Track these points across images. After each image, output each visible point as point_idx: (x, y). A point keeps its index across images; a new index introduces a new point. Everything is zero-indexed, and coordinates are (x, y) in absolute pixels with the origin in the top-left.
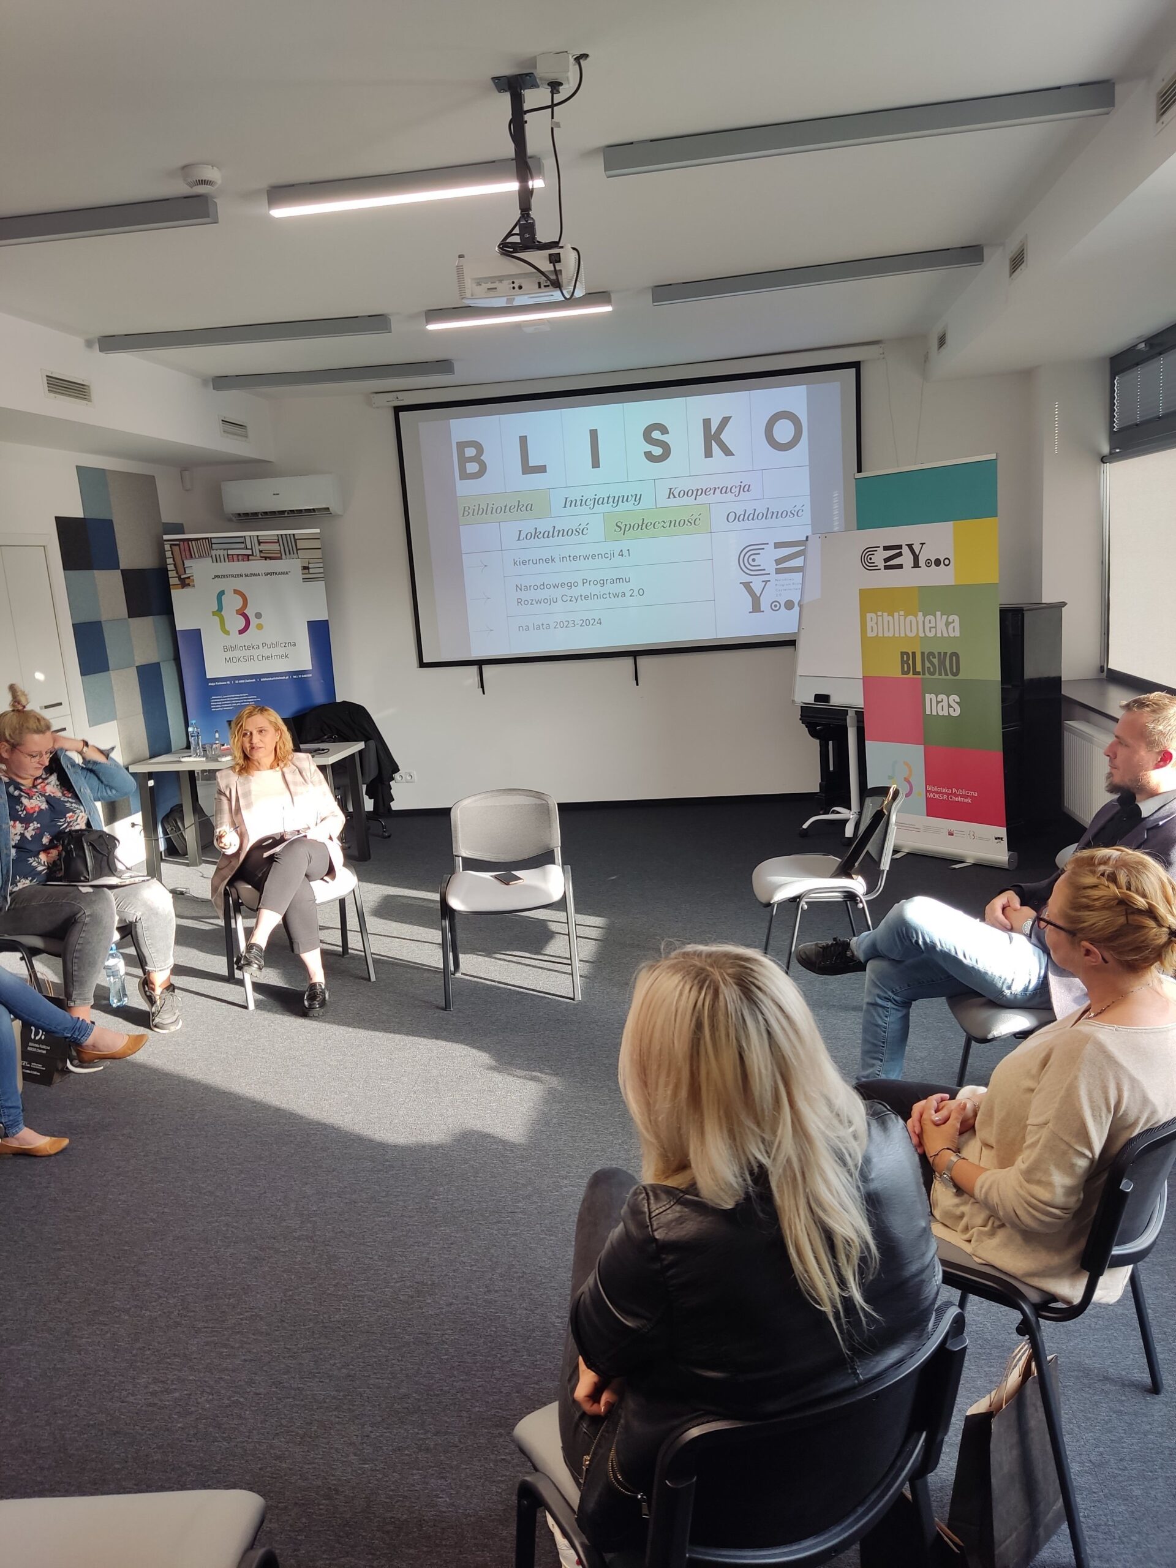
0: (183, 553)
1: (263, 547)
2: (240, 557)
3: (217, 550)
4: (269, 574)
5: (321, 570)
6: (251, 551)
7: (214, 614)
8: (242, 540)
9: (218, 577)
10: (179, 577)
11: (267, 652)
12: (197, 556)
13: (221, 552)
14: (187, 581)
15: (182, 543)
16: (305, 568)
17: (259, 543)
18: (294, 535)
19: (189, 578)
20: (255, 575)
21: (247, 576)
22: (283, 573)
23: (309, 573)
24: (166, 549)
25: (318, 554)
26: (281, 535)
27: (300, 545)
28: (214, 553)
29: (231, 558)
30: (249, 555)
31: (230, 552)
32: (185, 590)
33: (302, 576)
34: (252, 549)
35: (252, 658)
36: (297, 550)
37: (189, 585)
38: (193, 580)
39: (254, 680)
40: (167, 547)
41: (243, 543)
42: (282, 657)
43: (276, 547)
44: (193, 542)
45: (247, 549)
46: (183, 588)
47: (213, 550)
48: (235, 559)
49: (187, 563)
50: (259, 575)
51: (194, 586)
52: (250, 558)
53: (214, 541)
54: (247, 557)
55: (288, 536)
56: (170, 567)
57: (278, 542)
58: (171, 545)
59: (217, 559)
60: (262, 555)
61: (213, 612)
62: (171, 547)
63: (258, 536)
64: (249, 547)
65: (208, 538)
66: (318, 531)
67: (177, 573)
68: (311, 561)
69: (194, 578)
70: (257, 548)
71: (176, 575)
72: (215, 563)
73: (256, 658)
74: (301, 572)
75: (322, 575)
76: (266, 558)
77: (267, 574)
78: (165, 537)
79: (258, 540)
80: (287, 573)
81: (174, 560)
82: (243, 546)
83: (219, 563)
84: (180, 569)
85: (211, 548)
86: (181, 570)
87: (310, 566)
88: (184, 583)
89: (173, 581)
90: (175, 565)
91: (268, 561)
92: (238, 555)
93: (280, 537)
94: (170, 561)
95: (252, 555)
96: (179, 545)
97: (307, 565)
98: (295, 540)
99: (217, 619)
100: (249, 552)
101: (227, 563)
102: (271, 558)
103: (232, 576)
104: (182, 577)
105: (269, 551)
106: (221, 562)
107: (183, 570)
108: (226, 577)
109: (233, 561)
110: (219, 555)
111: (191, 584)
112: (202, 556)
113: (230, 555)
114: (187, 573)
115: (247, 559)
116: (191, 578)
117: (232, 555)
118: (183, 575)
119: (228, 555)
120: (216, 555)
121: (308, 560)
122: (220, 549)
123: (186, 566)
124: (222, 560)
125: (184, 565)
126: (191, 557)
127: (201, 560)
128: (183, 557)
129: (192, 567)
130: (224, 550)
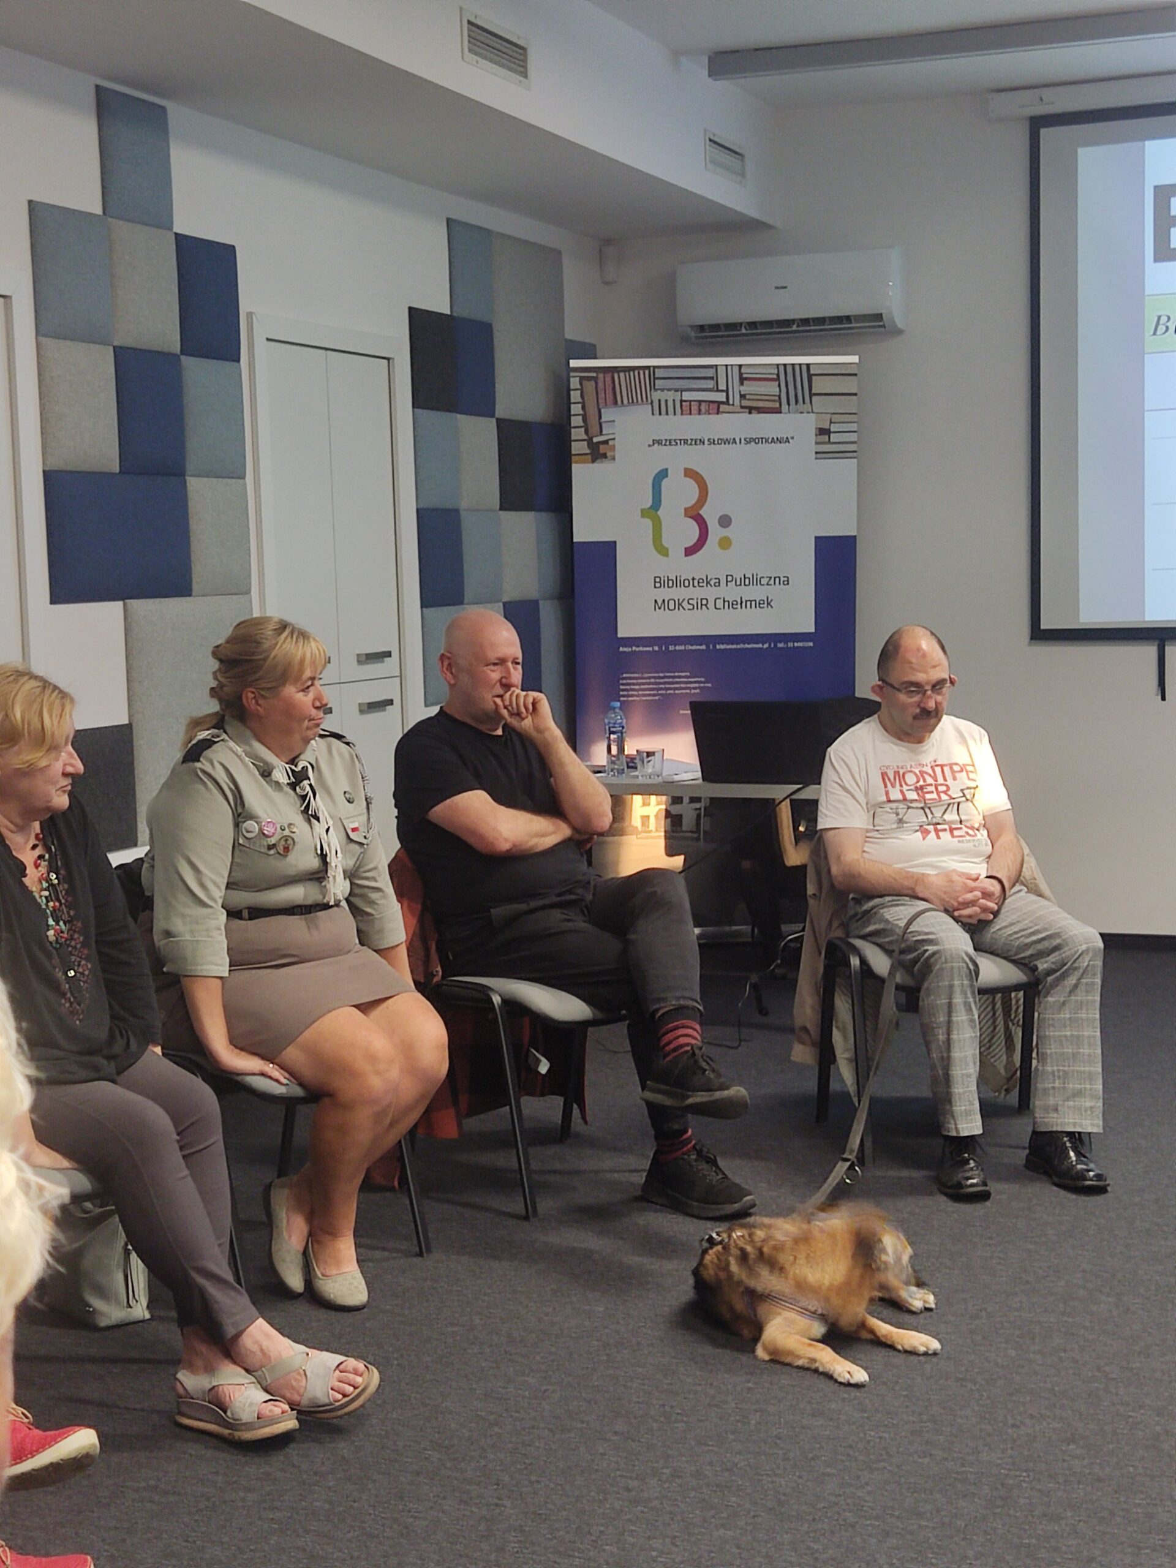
0: (601, 395)
1: (747, 388)
2: (703, 407)
3: (662, 390)
4: (754, 440)
5: (853, 437)
6: (724, 394)
7: (644, 513)
8: (711, 373)
9: (659, 442)
10: (590, 441)
11: (732, 593)
12: (625, 402)
13: (670, 396)
14: (602, 449)
15: (601, 376)
16: (823, 432)
17: (742, 380)
18: (808, 365)
19: (606, 442)
20: (727, 442)
21: (712, 442)
22: (779, 441)
23: (829, 442)
24: (572, 387)
25: (851, 404)
26: (785, 365)
27: (819, 385)
28: (656, 396)
29: (686, 408)
30: (720, 403)
31: (687, 396)
32: (599, 466)
33: (814, 448)
34: (727, 391)
35: (703, 604)
36: (811, 395)
37: (605, 456)
38: (613, 448)
39: (704, 647)
40: (574, 383)
41: (712, 378)
42: (759, 604)
43: (772, 389)
44: (622, 375)
45: (718, 390)
46: (593, 461)
47: (656, 390)
48: (695, 408)
49: (607, 414)
50: (734, 441)
51: (614, 459)
52: (723, 408)
53: (659, 373)
54: (716, 407)
55: (797, 368)
56: (576, 421)
57: (778, 379)
58: (582, 379)
59: (660, 409)
60: (745, 403)
61: (642, 510)
62: (581, 384)
63: (740, 366)
64: (722, 387)
65: (648, 367)
66: (855, 359)
67: (586, 432)
68: (835, 418)
69: (616, 442)
70: (736, 389)
71: (585, 437)
72: (657, 416)
73: (711, 605)
74: (813, 438)
75: (853, 447)
76: (750, 410)
77: (749, 441)
78: (574, 363)
79: (741, 374)
80: (787, 441)
81: (583, 408)
82: (711, 384)
83: (664, 417)
84: (593, 424)
85: (653, 387)
86: (594, 429)
87: (833, 428)
88: (598, 453)
89: (578, 447)
90: (585, 420)
91: (755, 416)
92: (700, 402)
93: (782, 368)
94: (576, 409)
95: (727, 403)
96: (595, 379)
97: (827, 427)
98: (810, 376)
99: (648, 522)
100: (722, 397)
101: (678, 417)
102: (760, 410)
103: (686, 442)
104: (595, 440)
105: (760, 397)
106: (667, 414)
107: (598, 426)
108: (673, 443)
109: (690, 414)
110: (666, 401)
111: (608, 454)
112: (635, 400)
113: (685, 401)
114: (604, 432)
115: (716, 411)
116: (611, 443)
117: (690, 401)
118: (597, 436)
119: (682, 401)
120: (660, 401)
121: (829, 416)
122: (669, 390)
123: (603, 420)
124: (671, 410)
125: (600, 417)
126: (616, 403)
127: (633, 408)
128: (600, 401)
129: (614, 421)
130: (676, 390)
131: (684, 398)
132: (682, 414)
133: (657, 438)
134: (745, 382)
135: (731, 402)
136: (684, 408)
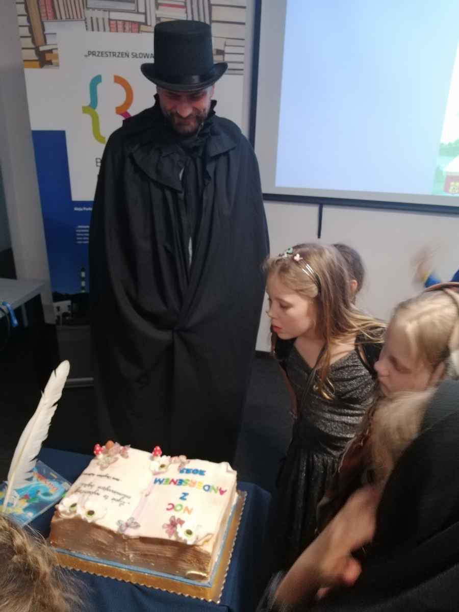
0: (43, 11)
1: (161, 13)
2: (127, 26)
3: (94, 9)
5: (241, 58)
6: (143, 16)
7: (85, 110)
9: (93, 53)
10: (37, 49)
12: (64, 17)
13: (100, 15)
14: (48, 57)
16: (219, 53)
17: (157, 5)
19: (50, 51)
20: (146, 56)
21: (135, 56)
25: (240, 32)
27: (217, 14)
28: (89, 14)
29: (114, 26)
30: (139, 24)
31: (114, 16)
32: (46, 71)
34: (145, 14)
36: (211, 22)
37: (50, 63)
38: (57, 57)
41: (133, 2)
43: (181, 14)
45: (138, 13)
46: (42, 66)
47: (88, 8)
48: (120, 27)
49: (50, 27)
51: (57, 65)
52: (143, 28)
54: (137, 27)
56: (24, 31)
57: (185, 7)
59: (93, 26)
61: (83, 108)
64: (142, 10)
67: (34, 42)
68: (229, 42)
69: (59, 52)
70: (152, 12)
71: (32, 46)
72: (90, 32)
75: (240, 66)
79: (156, 2)
81: (29, 20)
82: (131, 7)
83: (95, 32)
84: (37, 36)
85: (86, 6)
86: (40, 39)
87: (227, 50)
88: (44, 59)
89: (28, 54)
90: (31, 30)
92: (124, 22)
94: (22, 21)
95: (146, 24)
97: (222, 48)
98: (210, 6)
100: (141, 18)
101: (108, 33)
103: (114, 54)
104: (42, 49)
106: (98, 30)
107: (43, 37)
108: (105, 55)
109: (117, 31)
110: (97, 19)
111: (53, 61)
112: (71, 17)
113: (113, 20)
114: (48, 42)
115: (137, 30)
116: (54, 52)
117: (117, 20)
118: (42, 46)
119: (110, 20)
120: (92, 18)
121: (224, 40)
122: (99, 9)
123: (47, 31)
124: (101, 27)
125: (44, 29)
126: (55, 17)
127: (71, 24)
128: (43, 15)
129: (55, 34)
130: (105, 10)
131: (112, 17)
132: (110, 31)
133: (92, 50)
134: (160, 7)
135: (149, 24)
136: (112, 26)
